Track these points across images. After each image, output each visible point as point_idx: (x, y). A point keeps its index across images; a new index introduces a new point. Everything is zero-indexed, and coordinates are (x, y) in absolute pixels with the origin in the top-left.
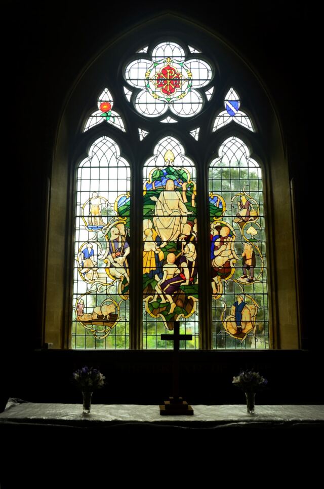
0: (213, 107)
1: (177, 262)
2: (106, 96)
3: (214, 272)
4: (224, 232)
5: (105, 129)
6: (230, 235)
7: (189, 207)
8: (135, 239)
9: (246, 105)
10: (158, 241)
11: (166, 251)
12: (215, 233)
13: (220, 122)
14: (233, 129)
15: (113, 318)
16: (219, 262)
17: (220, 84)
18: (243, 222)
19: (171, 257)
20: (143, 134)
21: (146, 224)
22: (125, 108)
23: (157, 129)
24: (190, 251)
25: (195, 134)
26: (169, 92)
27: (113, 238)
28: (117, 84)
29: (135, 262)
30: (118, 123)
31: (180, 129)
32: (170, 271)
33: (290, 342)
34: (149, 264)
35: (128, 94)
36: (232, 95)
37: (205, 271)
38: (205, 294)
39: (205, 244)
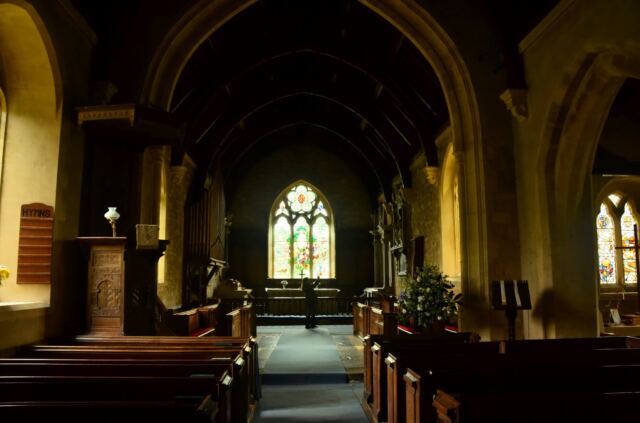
0: (315, 208)
1: (304, 255)
2: (282, 204)
3: (314, 257)
4: (317, 246)
5: (282, 214)
6: (319, 247)
7: (307, 238)
8: (292, 248)
9: (324, 207)
10: (298, 249)
11: (300, 251)
12: (314, 246)
13: (317, 212)
14: (320, 215)
15: (286, 270)
16: (315, 254)
17: (317, 201)
18: (323, 242)
19: (302, 253)
20: (294, 216)
21: (295, 243)
22: (288, 208)
23: (298, 215)
24: (307, 252)
25: (309, 216)
26: (301, 202)
27: (285, 248)
28: (286, 200)
29: (292, 254)
30: (287, 213)
31: (305, 215)
32: (302, 257)
33: (333, 277)
34: (295, 255)
35: (289, 204)
36: (320, 204)
37: (311, 257)
38: (311, 264)
39: (311, 249)
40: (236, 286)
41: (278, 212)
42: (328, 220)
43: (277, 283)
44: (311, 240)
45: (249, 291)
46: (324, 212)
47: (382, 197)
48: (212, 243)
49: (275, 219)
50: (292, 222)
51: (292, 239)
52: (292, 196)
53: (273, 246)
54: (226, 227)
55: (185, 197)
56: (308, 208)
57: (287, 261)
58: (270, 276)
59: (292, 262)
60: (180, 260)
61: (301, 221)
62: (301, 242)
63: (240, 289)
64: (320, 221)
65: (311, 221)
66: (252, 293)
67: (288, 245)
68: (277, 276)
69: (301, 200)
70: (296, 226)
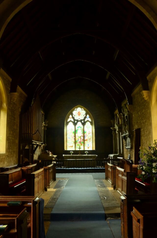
0: (85, 118)
1: (80, 139)
2: (71, 116)
3: (85, 140)
4: (86, 135)
6: (87, 135)
7: (82, 132)
8: (75, 136)
9: (90, 117)
10: (78, 136)
11: (79, 137)
12: (85, 135)
13: (86, 120)
14: (88, 121)
15: (72, 146)
16: (86, 139)
17: (86, 114)
18: (89, 133)
19: (80, 138)
20: (76, 122)
21: (76, 134)
22: (73, 118)
23: (78, 121)
24: (82, 138)
25: (83, 122)
26: (79, 115)
27: (72, 136)
28: (72, 114)
29: (75, 139)
30: (72, 120)
31: (81, 121)
32: (80, 140)
33: (94, 149)
34: (77, 139)
35: (74, 116)
36: (88, 116)
37: (84, 140)
38: (84, 143)
39: (84, 137)
40: (49, 154)
41: (69, 120)
42: (91, 123)
43: (68, 152)
44: (84, 132)
45: (55, 156)
46: (90, 120)
47: (117, 111)
48: (33, 133)
49: (67, 123)
50: (75, 124)
51: (75, 132)
52: (75, 113)
53: (67, 135)
54: (45, 126)
55: (20, 110)
56: (82, 118)
57: (73, 142)
58: (65, 149)
59: (75, 143)
60: (17, 141)
61: (79, 124)
62: (79, 134)
63: (51, 155)
64: (88, 124)
65: (84, 124)
66: (56, 157)
67: (73, 135)
68: (69, 149)
69: (79, 114)
70: (77, 126)
